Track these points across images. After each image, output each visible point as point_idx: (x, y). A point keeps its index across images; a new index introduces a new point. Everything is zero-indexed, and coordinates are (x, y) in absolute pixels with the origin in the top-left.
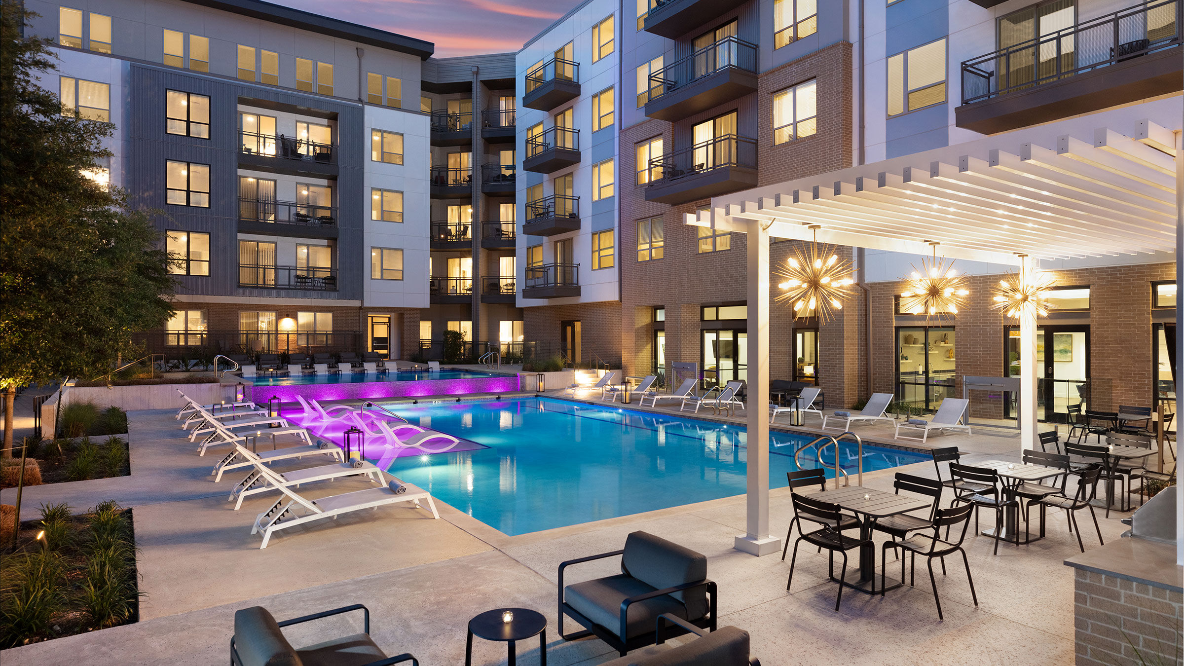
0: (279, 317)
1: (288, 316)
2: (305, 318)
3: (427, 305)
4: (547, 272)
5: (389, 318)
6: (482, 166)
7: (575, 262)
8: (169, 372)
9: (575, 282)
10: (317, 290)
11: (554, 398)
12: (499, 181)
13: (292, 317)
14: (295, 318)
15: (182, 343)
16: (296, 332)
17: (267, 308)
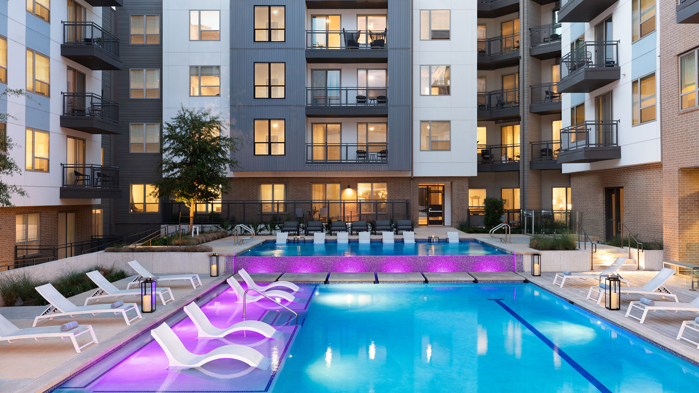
0: (343, 188)
1: (349, 187)
2: (363, 188)
3: (475, 173)
4: (588, 132)
5: (443, 186)
6: (530, 29)
7: (615, 118)
8: (243, 235)
9: (615, 142)
10: (369, 163)
11: (539, 286)
12: (548, 41)
13: (352, 188)
14: (355, 188)
15: (276, 209)
16: (356, 201)
17: (332, 181)
